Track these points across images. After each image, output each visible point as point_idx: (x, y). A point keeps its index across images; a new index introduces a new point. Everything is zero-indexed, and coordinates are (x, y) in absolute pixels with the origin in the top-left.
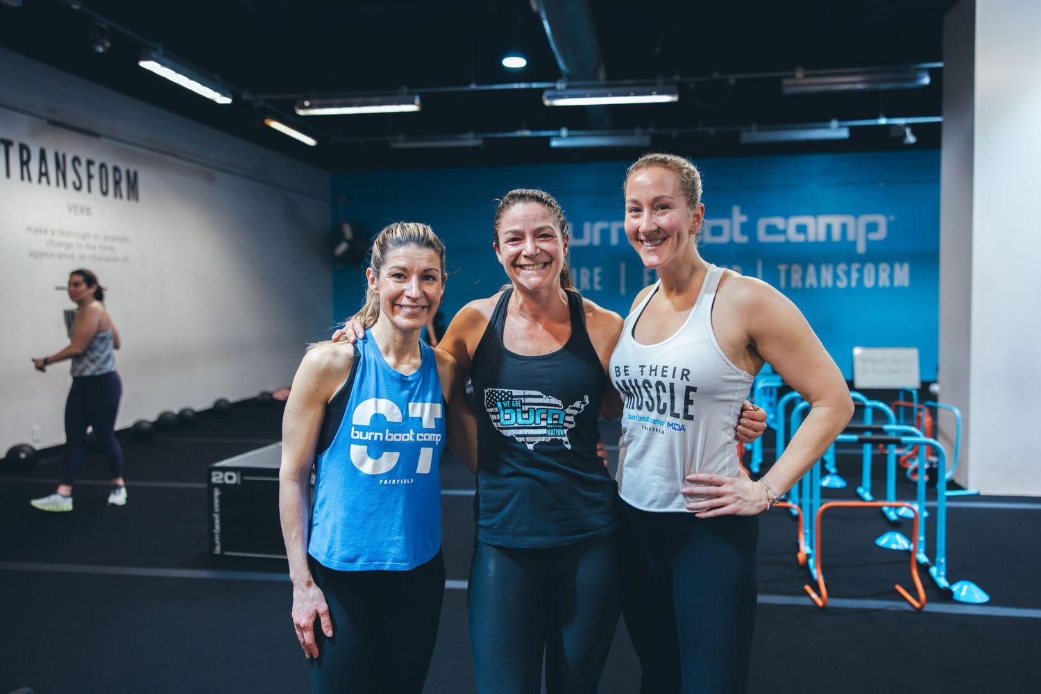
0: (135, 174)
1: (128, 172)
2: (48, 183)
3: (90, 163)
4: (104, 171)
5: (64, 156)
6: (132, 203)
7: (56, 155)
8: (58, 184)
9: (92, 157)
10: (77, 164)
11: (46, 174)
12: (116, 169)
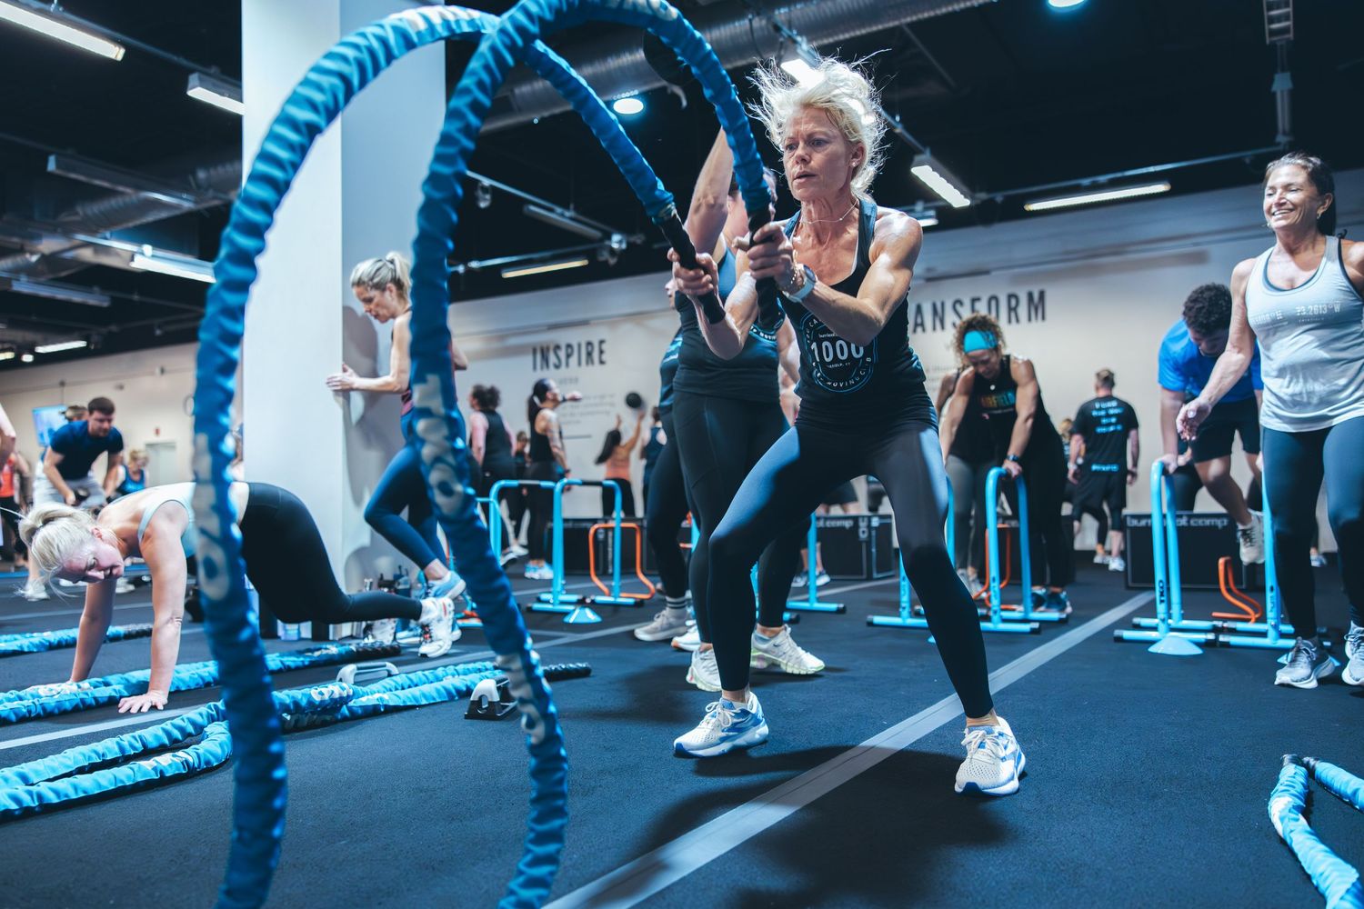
0: (1042, 294)
1: (1030, 296)
2: (924, 330)
3: (974, 300)
4: (993, 303)
5: (943, 304)
6: (1037, 325)
7: (934, 306)
8: (934, 329)
9: (976, 295)
10: (958, 306)
11: (922, 325)
12: (1010, 296)
